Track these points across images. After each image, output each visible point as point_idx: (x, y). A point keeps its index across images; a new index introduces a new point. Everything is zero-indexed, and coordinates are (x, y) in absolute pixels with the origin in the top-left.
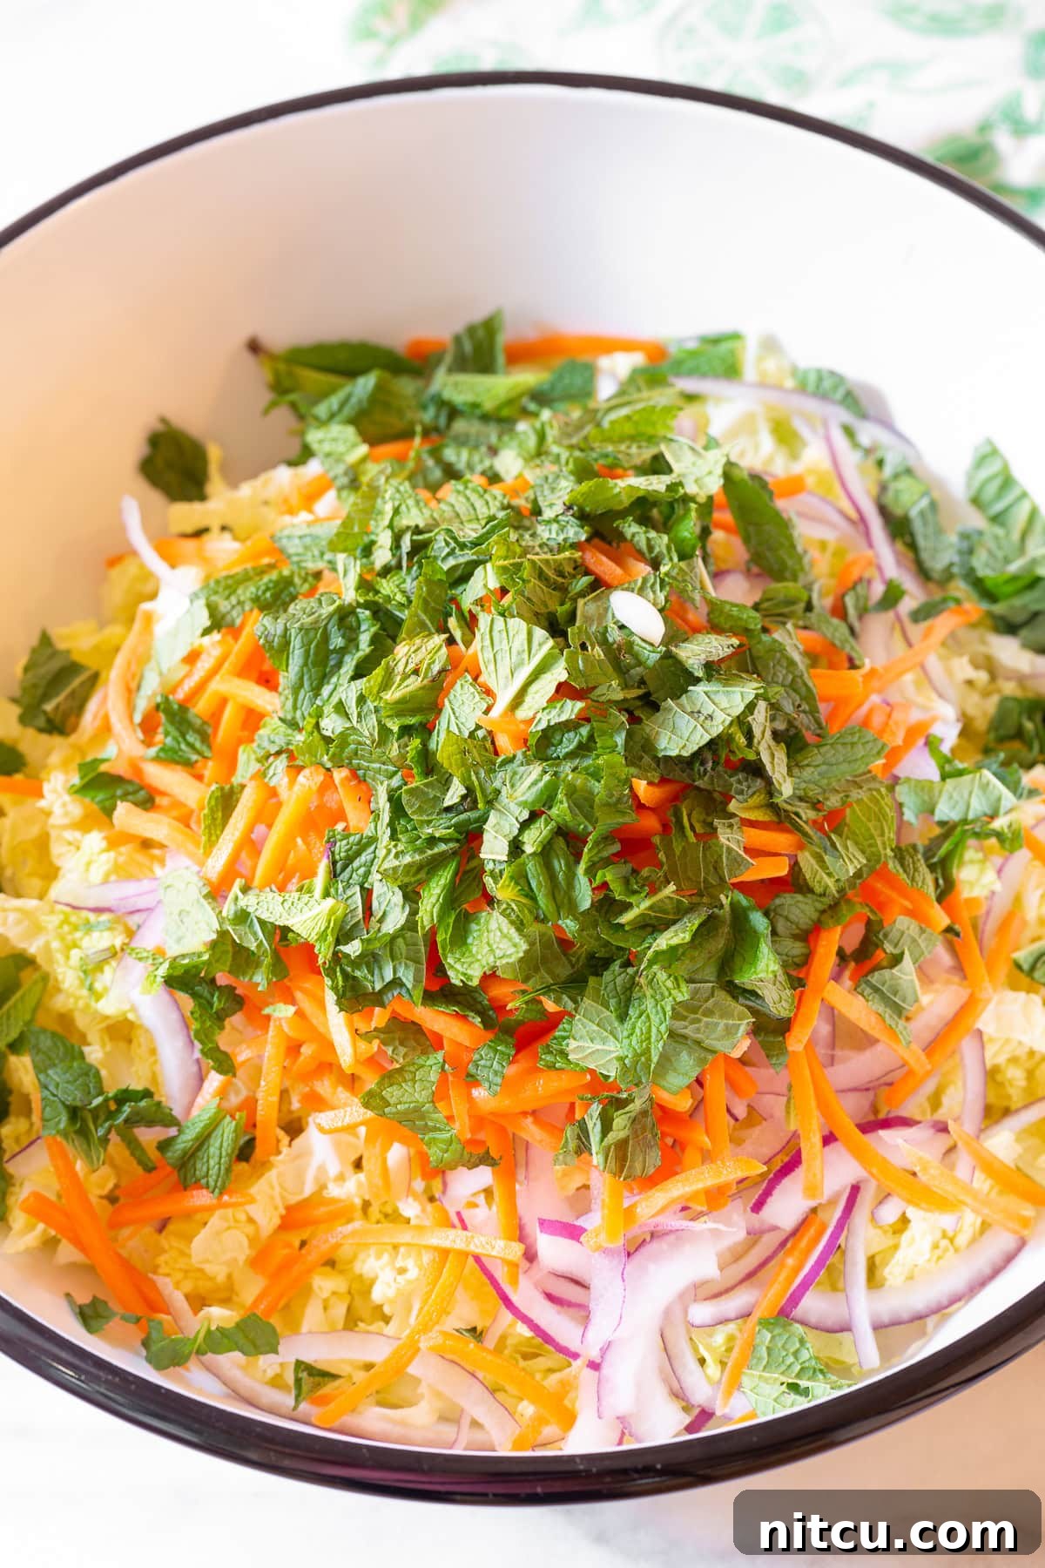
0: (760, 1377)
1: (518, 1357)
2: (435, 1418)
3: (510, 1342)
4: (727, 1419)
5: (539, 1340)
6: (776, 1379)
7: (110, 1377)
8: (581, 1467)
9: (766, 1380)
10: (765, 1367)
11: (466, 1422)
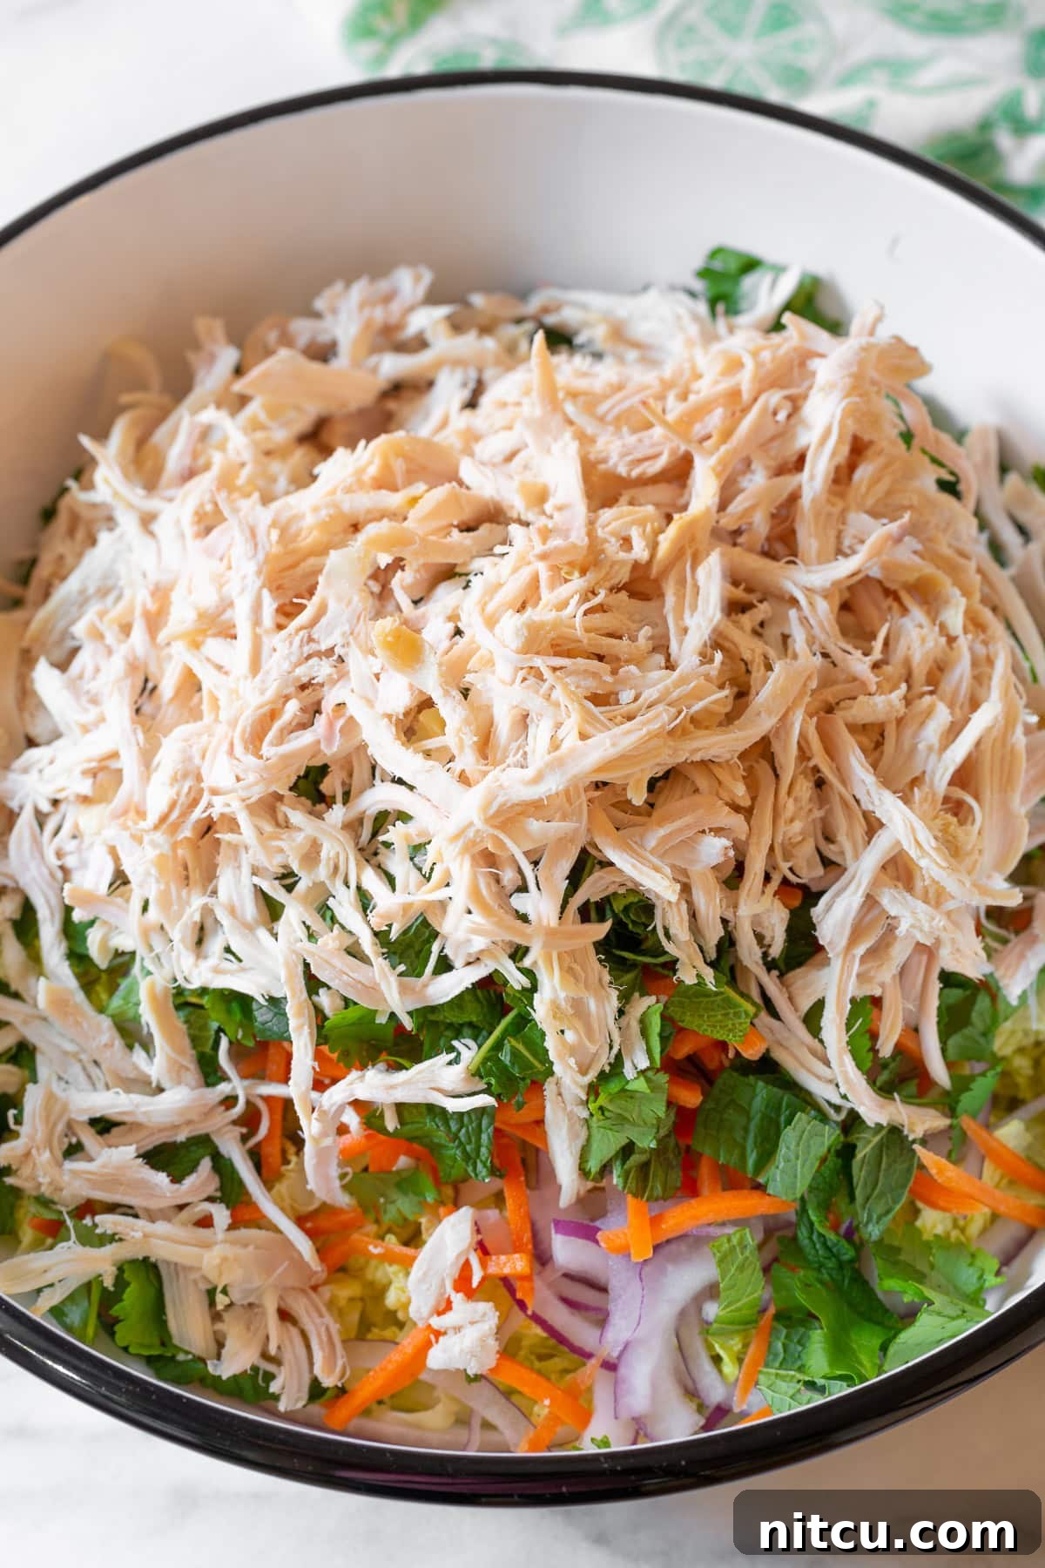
0: (777, 1375)
1: (533, 1357)
2: (452, 1419)
3: (525, 1343)
4: (744, 1415)
5: (553, 1342)
6: (793, 1377)
7: (131, 1388)
8: (606, 1465)
9: (783, 1378)
10: (781, 1364)
11: (476, 1423)
